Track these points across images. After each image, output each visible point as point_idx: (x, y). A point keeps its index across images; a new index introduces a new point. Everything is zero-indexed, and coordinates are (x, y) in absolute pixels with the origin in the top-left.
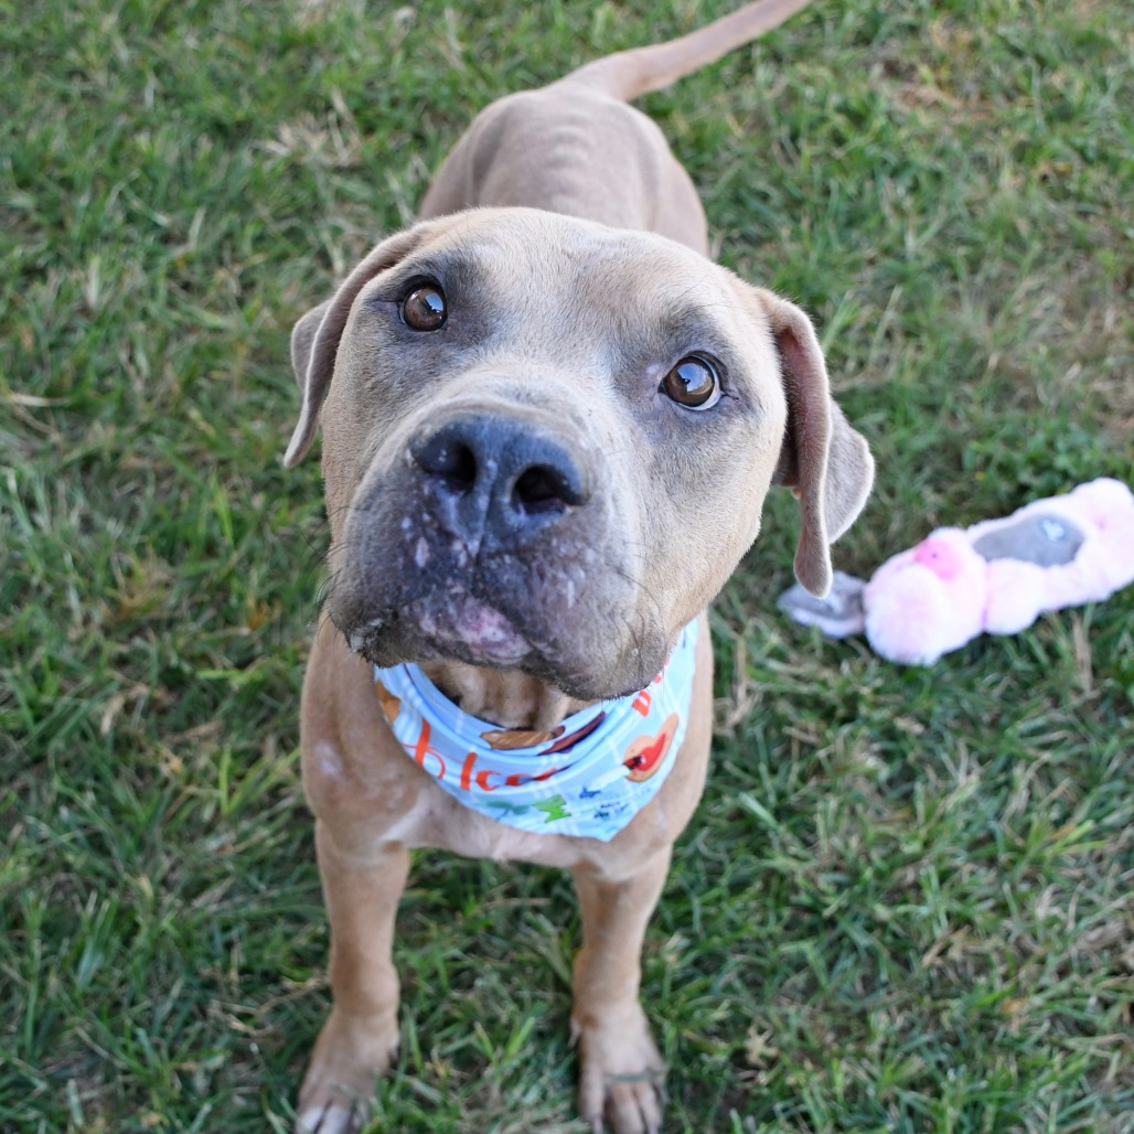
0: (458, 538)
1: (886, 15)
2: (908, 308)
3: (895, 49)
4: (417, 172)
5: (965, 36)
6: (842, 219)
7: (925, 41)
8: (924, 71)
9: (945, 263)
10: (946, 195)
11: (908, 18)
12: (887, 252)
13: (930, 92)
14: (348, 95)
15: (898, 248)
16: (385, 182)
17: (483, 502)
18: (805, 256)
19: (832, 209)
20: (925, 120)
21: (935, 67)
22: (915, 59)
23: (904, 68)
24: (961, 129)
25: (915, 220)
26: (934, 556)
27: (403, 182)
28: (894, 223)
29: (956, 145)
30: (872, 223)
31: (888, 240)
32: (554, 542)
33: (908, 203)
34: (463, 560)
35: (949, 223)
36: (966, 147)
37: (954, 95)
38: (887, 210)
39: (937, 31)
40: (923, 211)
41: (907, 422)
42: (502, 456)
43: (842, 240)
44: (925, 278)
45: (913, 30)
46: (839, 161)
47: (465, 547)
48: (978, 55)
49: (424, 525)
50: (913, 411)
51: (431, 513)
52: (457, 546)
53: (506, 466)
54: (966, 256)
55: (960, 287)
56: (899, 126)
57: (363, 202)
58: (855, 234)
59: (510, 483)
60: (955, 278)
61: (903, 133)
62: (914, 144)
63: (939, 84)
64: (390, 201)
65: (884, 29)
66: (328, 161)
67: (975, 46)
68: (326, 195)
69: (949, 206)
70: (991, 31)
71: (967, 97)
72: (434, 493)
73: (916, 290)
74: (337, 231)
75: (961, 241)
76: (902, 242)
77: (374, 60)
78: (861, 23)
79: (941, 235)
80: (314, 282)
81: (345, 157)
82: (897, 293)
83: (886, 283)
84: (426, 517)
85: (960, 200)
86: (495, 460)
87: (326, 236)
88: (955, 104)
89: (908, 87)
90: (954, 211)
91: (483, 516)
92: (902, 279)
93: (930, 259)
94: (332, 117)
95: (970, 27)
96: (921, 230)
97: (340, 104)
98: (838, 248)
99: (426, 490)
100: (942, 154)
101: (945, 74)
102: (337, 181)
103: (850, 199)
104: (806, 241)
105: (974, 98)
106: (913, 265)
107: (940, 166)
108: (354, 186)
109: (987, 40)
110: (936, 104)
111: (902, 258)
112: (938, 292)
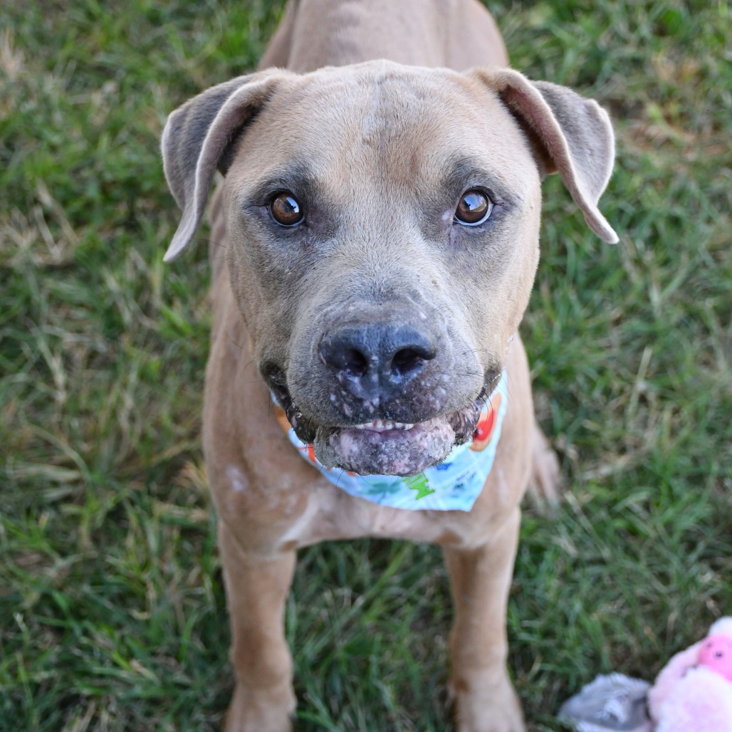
0: (366, 400)
1: (609, 49)
2: (661, 369)
3: (620, 86)
4: (135, 267)
5: (691, 66)
6: (582, 279)
7: (650, 73)
8: (653, 110)
9: (693, 315)
10: (687, 241)
11: (630, 51)
12: (632, 311)
13: (660, 130)
14: (53, 187)
15: (643, 306)
16: (101, 281)
17: (375, 378)
18: (549, 324)
19: (570, 271)
20: (658, 161)
21: (663, 101)
22: (642, 95)
23: (631, 105)
24: (696, 165)
25: (658, 273)
26: (719, 655)
27: (121, 281)
28: (636, 278)
29: (693, 187)
30: (613, 281)
31: (632, 299)
32: (423, 383)
33: (649, 257)
34: (372, 410)
35: (693, 273)
36: (703, 186)
37: (686, 129)
38: (628, 266)
39: (662, 65)
40: (666, 263)
41: (673, 498)
42: (379, 351)
43: (585, 303)
44: (675, 334)
45: (637, 63)
46: (573, 217)
47: (372, 404)
48: (707, 84)
49: (343, 397)
50: (678, 485)
51: (345, 391)
52: (367, 404)
53: (383, 356)
54: (715, 308)
55: (713, 341)
56: (632, 172)
57: (81, 305)
58: (597, 296)
59: (388, 363)
60: (706, 331)
61: (637, 181)
62: (650, 191)
63: (669, 119)
64: (108, 302)
65: (607, 66)
66: (38, 260)
67: (703, 74)
68: (40, 298)
69: (692, 254)
70: (718, 57)
71: (700, 130)
72: (345, 378)
73: (666, 348)
74: (54, 340)
75: (709, 292)
76: (647, 299)
77: (79, 147)
78: (581, 61)
79: (686, 286)
80: (33, 397)
81: (57, 254)
82: (647, 354)
83: (636, 344)
84: (344, 393)
85: (703, 246)
86: (376, 355)
87: (43, 346)
88: (688, 138)
89: (637, 125)
90: (697, 260)
91: (377, 385)
92: (652, 338)
93: (677, 314)
94: (38, 212)
95: (695, 54)
96: (664, 283)
97: (46, 198)
98: (580, 312)
99: (340, 377)
100: (679, 197)
101: (674, 109)
102: (51, 283)
103: (587, 257)
104: (548, 311)
105: (707, 130)
106: (661, 324)
107: (679, 211)
108: (68, 287)
109: (715, 67)
110: (668, 142)
111: (648, 317)
112: (691, 350)
